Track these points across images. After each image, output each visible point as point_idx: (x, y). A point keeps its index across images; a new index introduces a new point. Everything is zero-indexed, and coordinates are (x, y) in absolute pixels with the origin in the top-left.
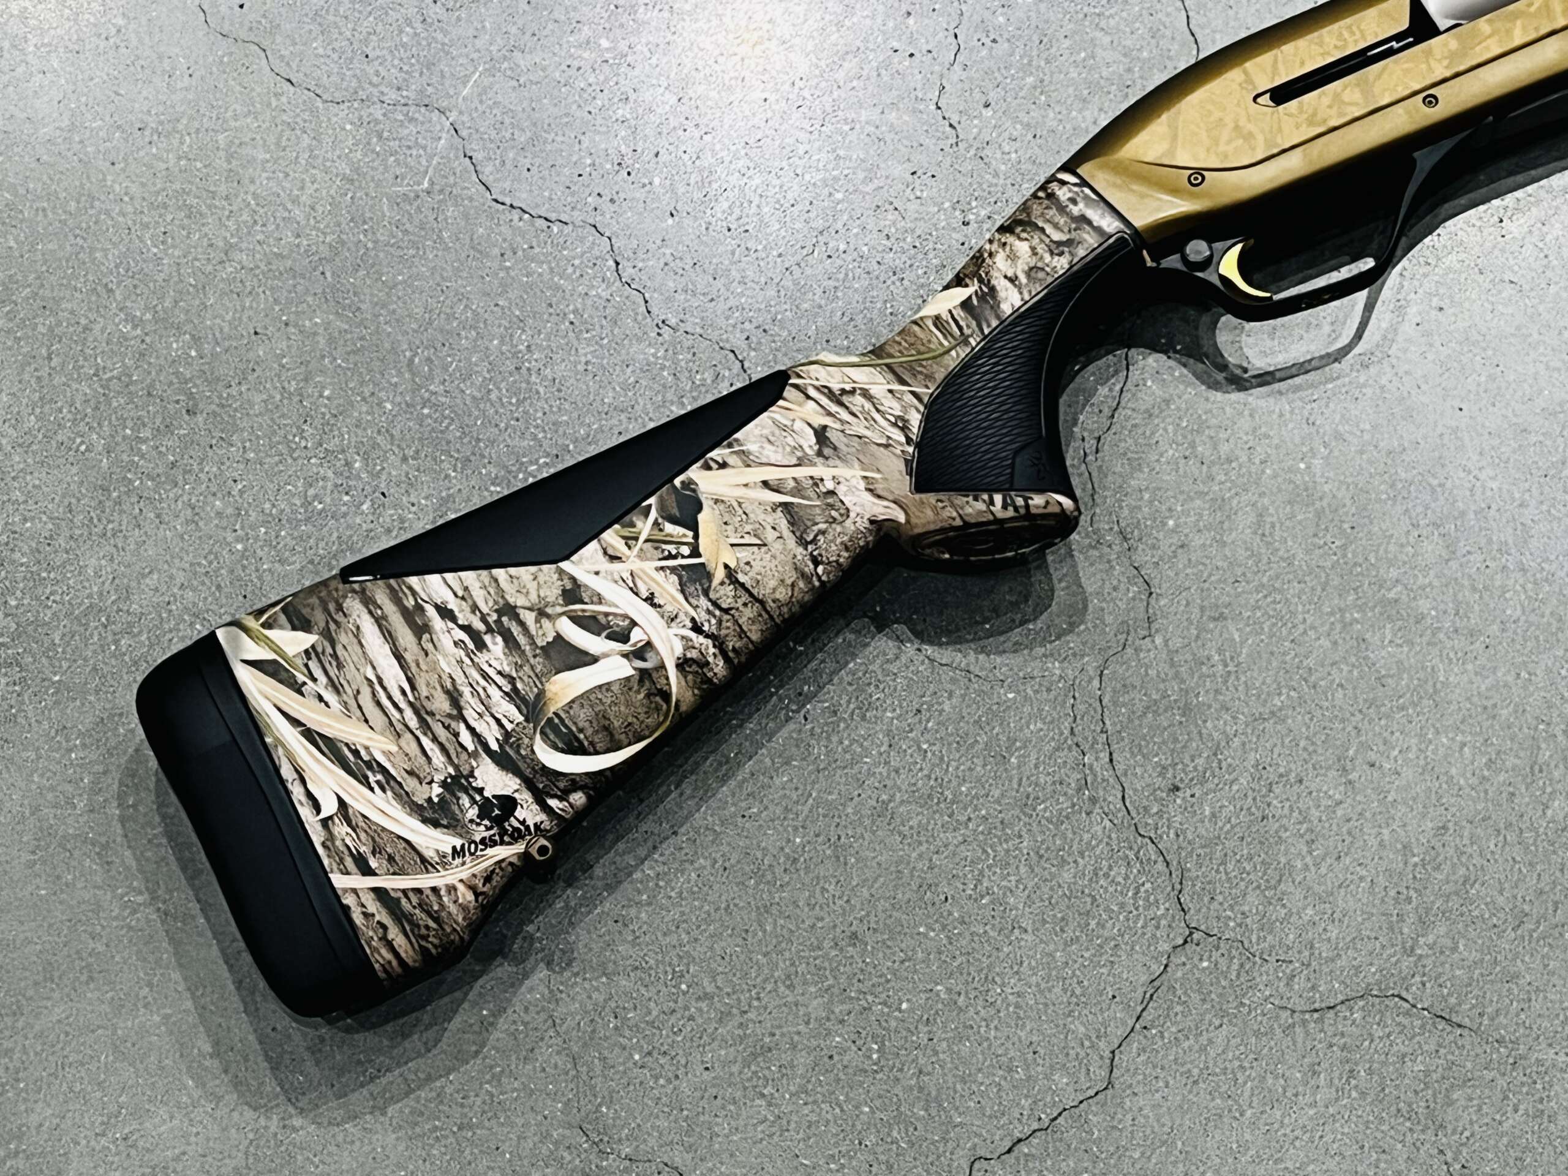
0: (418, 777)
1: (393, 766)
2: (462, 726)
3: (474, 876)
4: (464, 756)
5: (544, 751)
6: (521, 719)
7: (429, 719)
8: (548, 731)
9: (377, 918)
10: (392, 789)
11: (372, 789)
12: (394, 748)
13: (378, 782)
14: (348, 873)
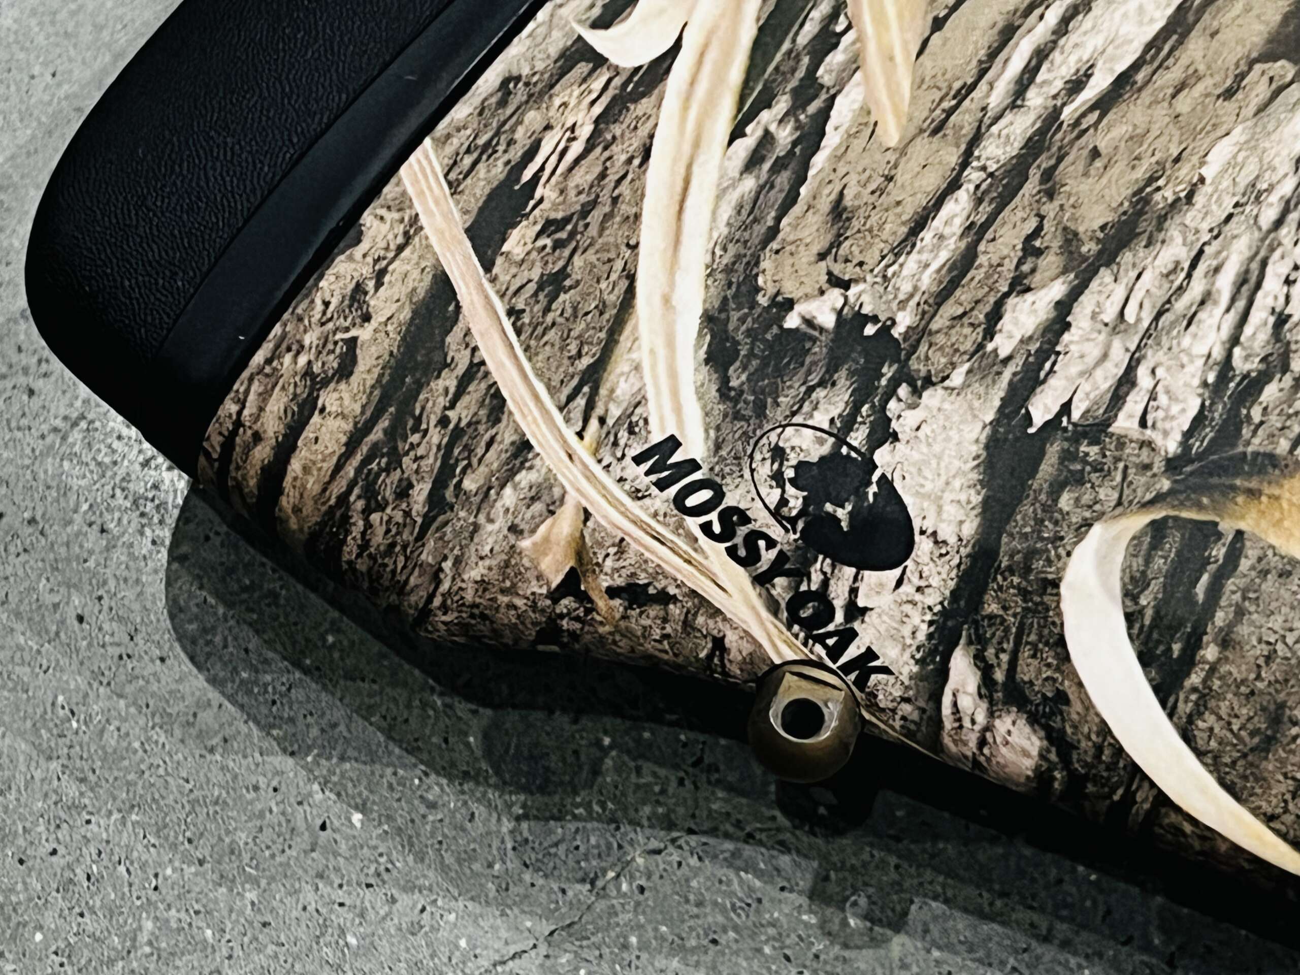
0: (836, 243)
1: (838, 157)
2: (1058, 290)
3: (621, 546)
4: (968, 338)
5: (1102, 559)
6: (1171, 446)
7: (1031, 186)
8: (1173, 543)
9: (364, 333)
10: (768, 185)
11: (737, 133)
12: (891, 134)
13: (767, 138)
14: (454, 187)
